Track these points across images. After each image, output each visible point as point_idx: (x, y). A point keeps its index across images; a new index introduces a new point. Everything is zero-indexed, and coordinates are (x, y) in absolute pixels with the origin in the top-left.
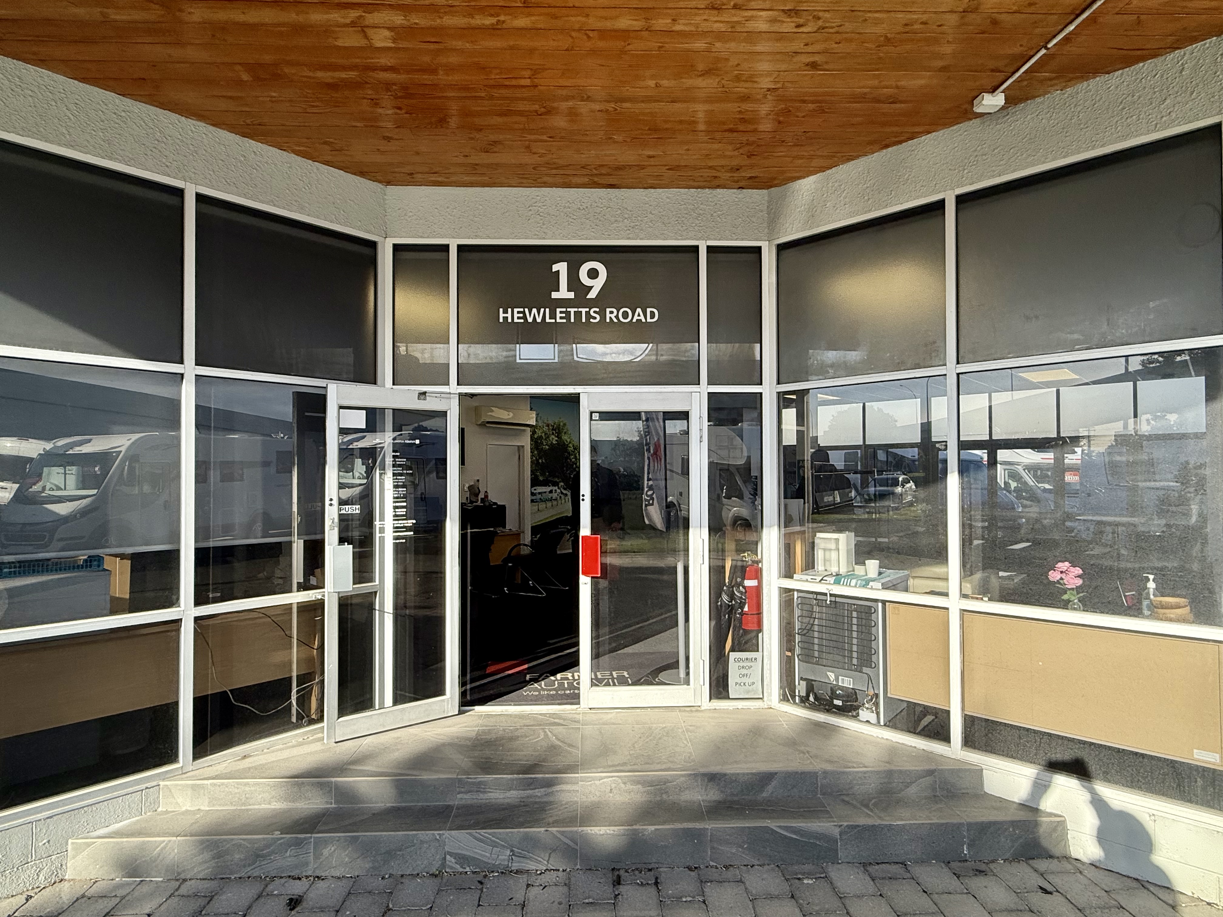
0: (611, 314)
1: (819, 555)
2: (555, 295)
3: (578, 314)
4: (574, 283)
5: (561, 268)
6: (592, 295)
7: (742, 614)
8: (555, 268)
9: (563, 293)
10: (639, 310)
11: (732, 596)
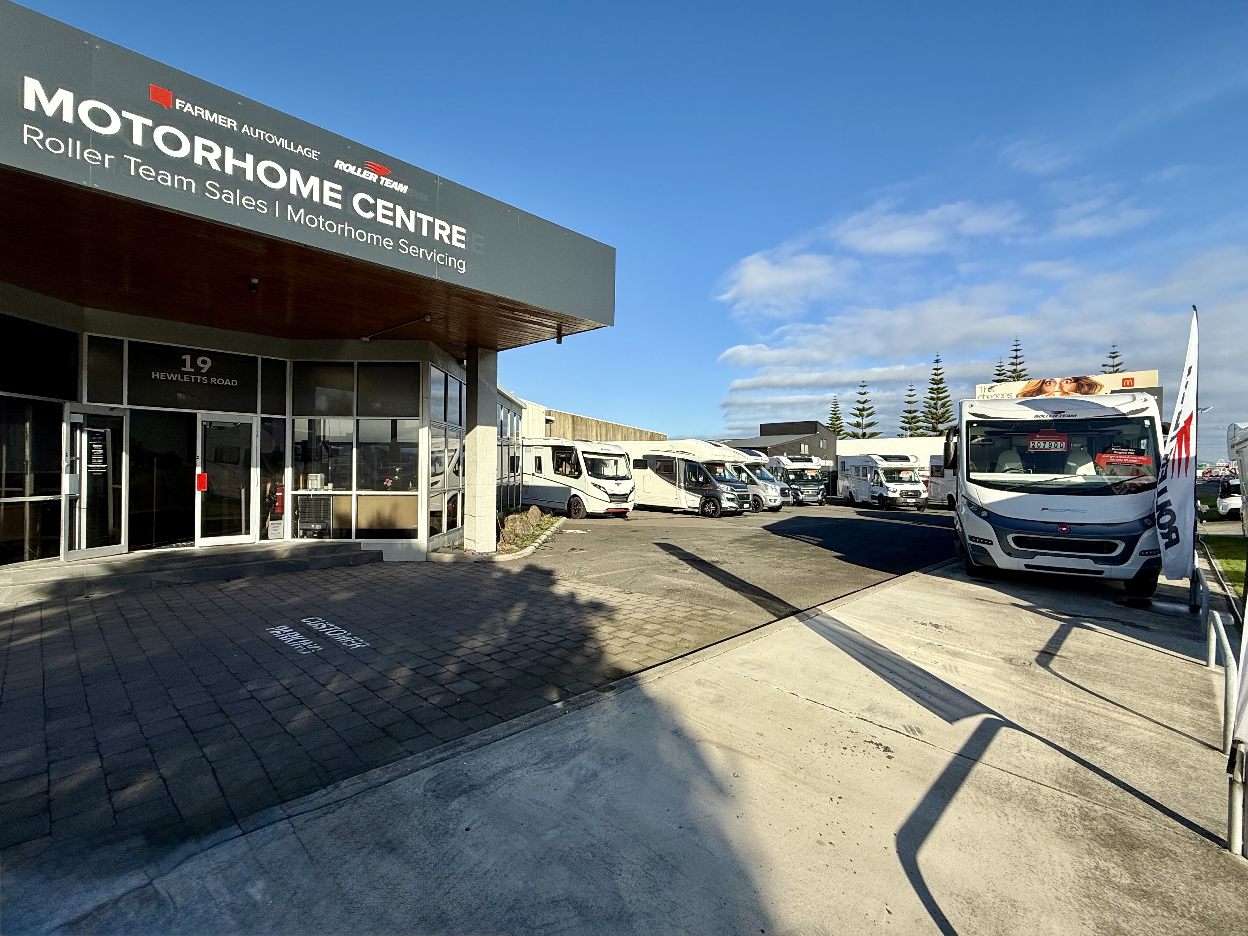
0: (213, 380)
1: (310, 482)
2: (183, 369)
3: (196, 379)
4: (194, 364)
5: (188, 358)
6: (203, 371)
7: (275, 506)
8: (184, 357)
9: (188, 368)
10: (228, 380)
11: (270, 499)
